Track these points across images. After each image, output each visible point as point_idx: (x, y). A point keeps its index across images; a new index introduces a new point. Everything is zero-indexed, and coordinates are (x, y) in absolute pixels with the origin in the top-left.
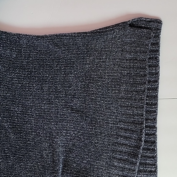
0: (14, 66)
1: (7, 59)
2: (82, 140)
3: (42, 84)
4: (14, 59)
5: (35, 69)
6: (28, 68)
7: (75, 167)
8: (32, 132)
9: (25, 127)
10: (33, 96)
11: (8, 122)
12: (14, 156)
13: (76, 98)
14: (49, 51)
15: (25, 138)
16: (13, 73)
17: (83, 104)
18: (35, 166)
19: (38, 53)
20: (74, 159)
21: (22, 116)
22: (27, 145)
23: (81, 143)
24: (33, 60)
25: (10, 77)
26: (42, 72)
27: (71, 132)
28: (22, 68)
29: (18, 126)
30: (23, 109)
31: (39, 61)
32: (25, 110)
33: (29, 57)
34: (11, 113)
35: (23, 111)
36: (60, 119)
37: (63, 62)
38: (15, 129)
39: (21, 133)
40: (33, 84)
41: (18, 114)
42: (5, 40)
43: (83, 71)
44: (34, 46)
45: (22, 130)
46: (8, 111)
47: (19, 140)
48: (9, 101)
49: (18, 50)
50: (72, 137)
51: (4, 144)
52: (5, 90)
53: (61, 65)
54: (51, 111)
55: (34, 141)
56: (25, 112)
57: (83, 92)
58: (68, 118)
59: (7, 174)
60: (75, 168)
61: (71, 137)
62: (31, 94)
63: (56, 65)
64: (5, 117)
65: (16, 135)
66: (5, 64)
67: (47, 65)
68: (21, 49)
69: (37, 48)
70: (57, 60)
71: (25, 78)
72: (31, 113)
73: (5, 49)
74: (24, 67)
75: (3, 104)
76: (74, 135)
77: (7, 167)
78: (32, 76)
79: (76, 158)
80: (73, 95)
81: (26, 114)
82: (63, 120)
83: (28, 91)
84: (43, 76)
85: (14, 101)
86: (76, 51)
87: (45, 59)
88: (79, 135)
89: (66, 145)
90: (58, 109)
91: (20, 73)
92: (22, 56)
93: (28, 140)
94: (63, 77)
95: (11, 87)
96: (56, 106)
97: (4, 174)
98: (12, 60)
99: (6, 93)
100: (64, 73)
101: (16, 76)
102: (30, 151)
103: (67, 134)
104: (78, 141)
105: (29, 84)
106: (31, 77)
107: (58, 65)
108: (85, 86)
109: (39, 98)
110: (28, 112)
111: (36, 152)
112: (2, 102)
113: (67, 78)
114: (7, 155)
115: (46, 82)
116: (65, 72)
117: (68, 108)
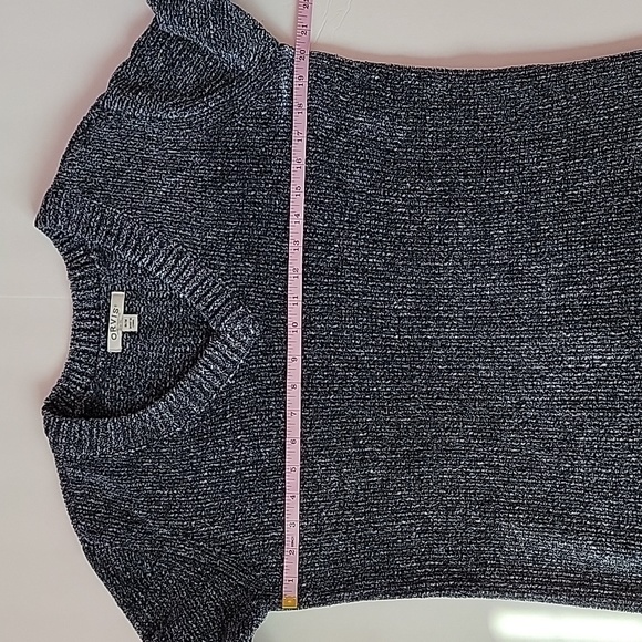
0: (398, 169)
1: (379, 149)
2: (635, 375)
3: (488, 219)
4: (400, 147)
5: (466, 176)
6: (443, 175)
7: (636, 462)
8: (450, 371)
9: (425, 357)
10: (454, 258)
11: (367, 344)
12: (392, 452)
13: (602, 247)
14: (516, 115)
15: (428, 392)
16: (396, 190)
17: (628, 262)
18: (468, 473)
19: (479, 126)
20: (626, 441)
21: (415, 324)
22: (434, 413)
23: (635, 384)
24: (463, 148)
25: (384, 203)
26: (487, 183)
27: (593, 359)
28: (424, 174)
29: (400, 356)
30: (421, 303)
31: (482, 151)
32: (425, 306)
33: (447, 140)
34: (376, 317)
35: (418, 309)
36: (551, 322)
37: (560, 145)
38: (393, 368)
39: (414, 377)
40: (457, 223)
41: (400, 318)
42: (377, 89)
43: (625, 163)
44: (467, 104)
45: (415, 368)
46: (368, 311)
47: (409, 398)
48: (372, 279)
49: (416, 117)
50: (600, 372)
51: (354, 416)
52: (363, 246)
53: (554, 155)
54: (519, 301)
55: (458, 399)
56: (427, 311)
57: (624, 229)
58: (577, 314)
59: (364, 514)
60: (635, 466)
61: (595, 372)
62: (450, 254)
63: (538, 158)
64: (358, 331)
65: (399, 383)
66: (372, 162)
67: (506, 160)
68: (425, 116)
69: (476, 112)
70: (540, 141)
71: (432, 206)
72: (445, 312)
73: (375, 116)
74: (430, 170)
75: (353, 290)
76: (605, 365)
77: (365, 490)
78: (457, 199)
79: (632, 434)
80: (593, 242)
81: (427, 318)
82: (560, 324)
83: (439, 244)
84: (493, 197)
85: (388, 280)
86: (604, 105)
87: (500, 143)
88: (622, 363)
89: (587, 400)
90: (539, 293)
91: (415, 190)
92: (424, 137)
93: (439, 398)
94: (560, 190)
95: (384, 235)
96: (532, 285)
97: (357, 515)
98: (393, 151)
99: (365, 256)
100: (564, 179)
101: (403, 199)
102: (446, 430)
103: (582, 364)
104: (623, 380)
105: (442, 223)
106: (450, 202)
107: (544, 157)
108: (632, 206)
109: (475, 265)
110: (438, 311)
111: (467, 429)
112: (351, 283)
113: (573, 194)
114: (365, 453)
115: (500, 212)
116: (567, 174)
117: (577, 283)
